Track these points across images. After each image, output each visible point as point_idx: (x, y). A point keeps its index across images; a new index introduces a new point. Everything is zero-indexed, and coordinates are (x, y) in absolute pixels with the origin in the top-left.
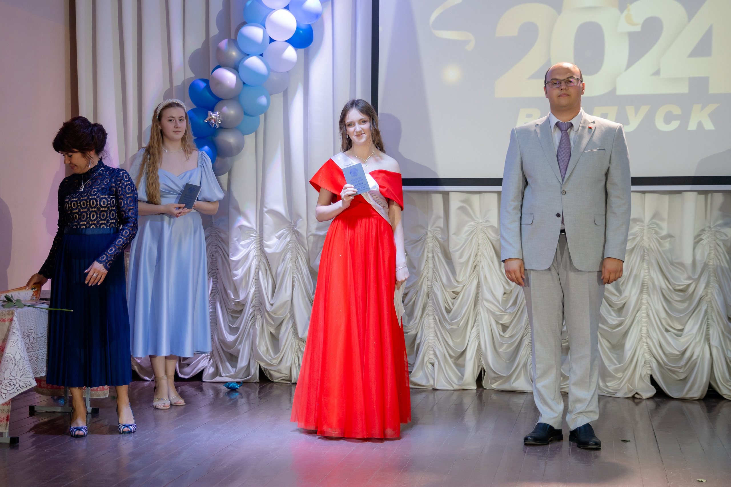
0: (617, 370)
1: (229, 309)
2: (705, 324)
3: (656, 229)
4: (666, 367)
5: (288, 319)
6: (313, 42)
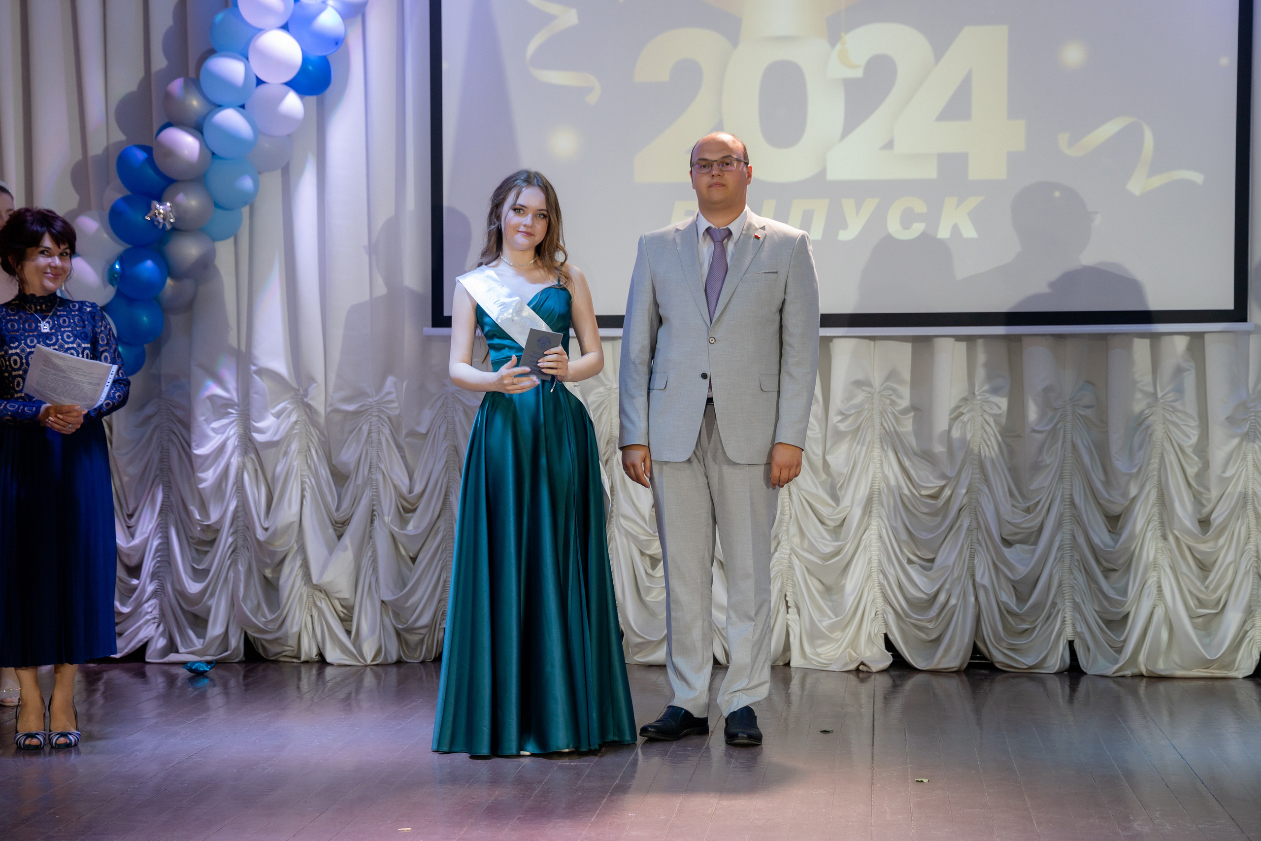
0: (833, 628)
1: (191, 538)
2: (968, 548)
3: (893, 397)
4: (908, 621)
5: (294, 555)
6: (331, 86)
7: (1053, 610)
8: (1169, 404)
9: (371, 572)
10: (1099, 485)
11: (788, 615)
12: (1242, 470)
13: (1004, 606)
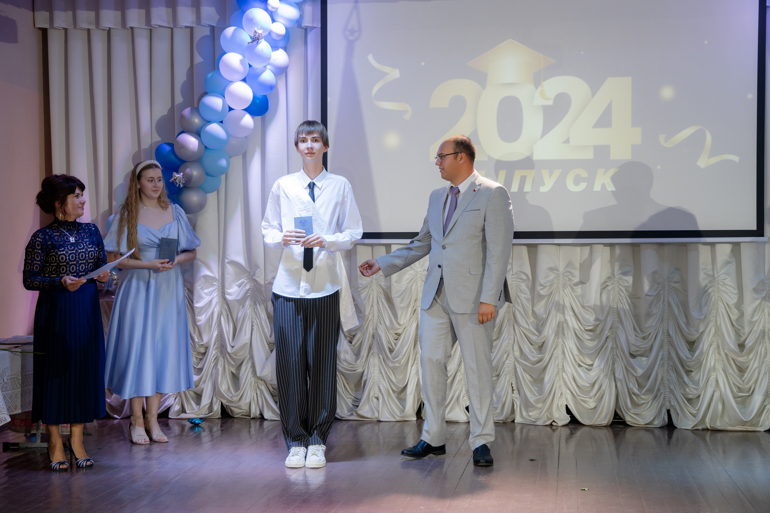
0: (537, 401)
2: (611, 359)
3: (570, 277)
4: (579, 398)
5: (247, 360)
6: (269, 110)
7: (658, 393)
8: (722, 281)
10: (683, 325)
11: (513, 395)
12: (763, 317)
13: (631, 390)
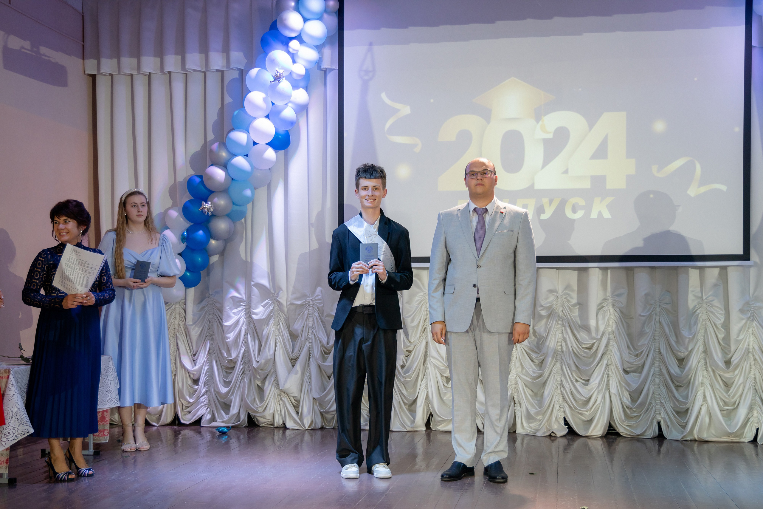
0: (537, 414)
1: (223, 366)
2: (606, 375)
3: (568, 298)
4: (576, 411)
5: (271, 375)
6: (290, 145)
7: (650, 406)
8: (710, 302)
9: (308, 383)
10: (673, 343)
11: (515, 407)
12: (747, 336)
13: (625, 404)
